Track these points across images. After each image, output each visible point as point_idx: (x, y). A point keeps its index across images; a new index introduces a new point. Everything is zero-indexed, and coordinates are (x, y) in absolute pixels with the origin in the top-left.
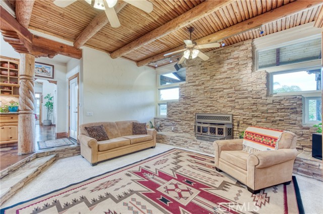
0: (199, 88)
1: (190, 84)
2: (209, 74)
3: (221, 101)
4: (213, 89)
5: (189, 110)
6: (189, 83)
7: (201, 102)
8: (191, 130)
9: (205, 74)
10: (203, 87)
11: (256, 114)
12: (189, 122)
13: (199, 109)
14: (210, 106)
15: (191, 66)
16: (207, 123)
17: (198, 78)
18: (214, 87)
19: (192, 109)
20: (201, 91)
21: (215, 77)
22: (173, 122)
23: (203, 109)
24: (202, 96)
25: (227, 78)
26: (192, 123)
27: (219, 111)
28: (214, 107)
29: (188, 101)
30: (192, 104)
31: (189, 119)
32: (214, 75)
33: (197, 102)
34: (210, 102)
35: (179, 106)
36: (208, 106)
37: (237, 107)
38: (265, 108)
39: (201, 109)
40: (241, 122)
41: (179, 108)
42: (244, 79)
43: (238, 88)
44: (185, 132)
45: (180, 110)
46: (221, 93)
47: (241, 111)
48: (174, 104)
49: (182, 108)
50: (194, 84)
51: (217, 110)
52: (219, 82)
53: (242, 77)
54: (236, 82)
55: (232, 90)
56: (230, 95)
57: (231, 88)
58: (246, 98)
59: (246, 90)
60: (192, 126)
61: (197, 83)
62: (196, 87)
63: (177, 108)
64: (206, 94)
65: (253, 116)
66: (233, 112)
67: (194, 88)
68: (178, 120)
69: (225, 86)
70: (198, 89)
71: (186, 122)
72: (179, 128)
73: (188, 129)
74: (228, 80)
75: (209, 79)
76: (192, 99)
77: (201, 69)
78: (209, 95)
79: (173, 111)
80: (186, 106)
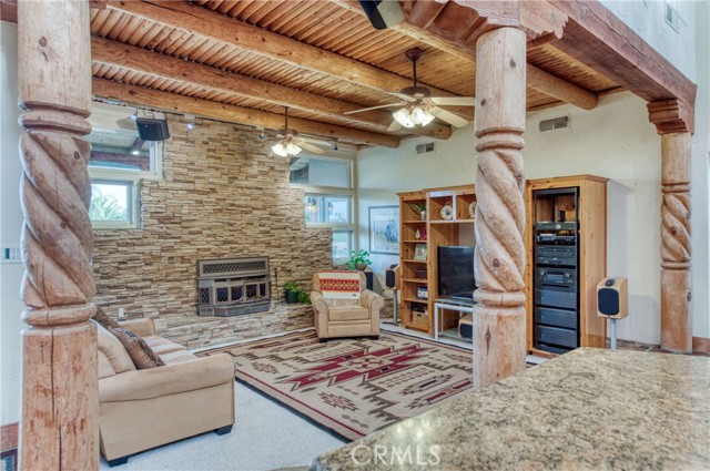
0: (204, 198)
1: (179, 185)
2: (226, 171)
3: (249, 231)
4: (234, 205)
5: (179, 253)
6: (174, 181)
7: (209, 232)
8: (183, 303)
9: (217, 169)
10: (213, 197)
11: (296, 254)
12: (177, 284)
13: (205, 250)
14: (230, 242)
15: (182, 139)
16: (225, 280)
17: (201, 175)
18: (236, 203)
19: (188, 250)
20: (209, 208)
21: (236, 182)
22: (124, 292)
23: (214, 249)
24: (212, 218)
25: (257, 188)
26: (189, 286)
27: (245, 252)
28: (236, 243)
29: (174, 230)
30: (186, 238)
31: (177, 276)
32: (236, 178)
33: (200, 233)
34: (228, 233)
35: (145, 241)
36: (225, 242)
37: (273, 243)
38: (304, 245)
39: (209, 250)
40: (279, 269)
41: (146, 249)
42: (282, 197)
43: (274, 209)
44: (165, 313)
45: (150, 254)
46: (249, 216)
47: (278, 251)
48: (124, 235)
49: (155, 249)
50: (191, 186)
51: (242, 251)
52: (245, 195)
53: (279, 191)
54: (271, 199)
55: (264, 214)
56: (264, 222)
57: (264, 208)
58: (285, 228)
59: (284, 215)
60: (187, 293)
61: (199, 185)
62: (199, 197)
63: (138, 249)
64: (219, 216)
65: (294, 258)
66: (267, 252)
67: (190, 196)
68: (139, 285)
69: (253, 204)
70: (201, 202)
71: (170, 285)
72: (146, 308)
73: (178, 303)
74: (259, 192)
75: (226, 182)
76: (186, 224)
77: (209, 157)
78: (226, 218)
79: (119, 257)
80: (170, 242)
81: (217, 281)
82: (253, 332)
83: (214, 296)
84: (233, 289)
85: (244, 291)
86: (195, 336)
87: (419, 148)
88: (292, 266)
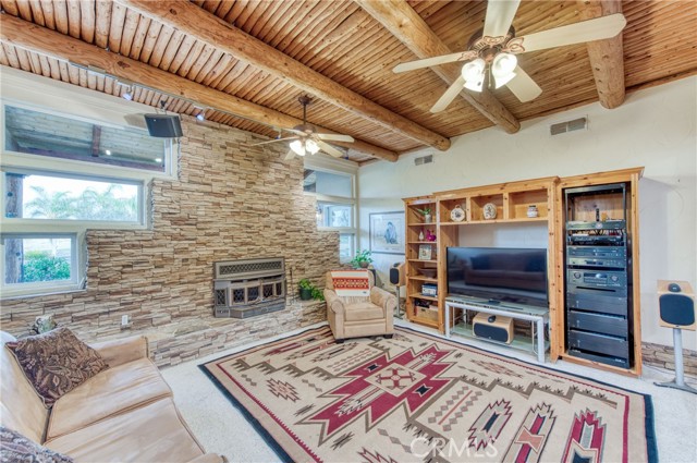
0: (222, 200)
1: (195, 187)
2: (243, 176)
3: (268, 234)
4: (251, 208)
5: (194, 255)
6: (190, 182)
7: (226, 234)
8: (198, 305)
9: (235, 173)
10: (230, 200)
11: (309, 254)
12: (191, 286)
13: (222, 251)
14: (247, 244)
15: (198, 141)
16: (241, 281)
17: (218, 178)
18: (254, 206)
19: (203, 252)
20: (227, 211)
21: (254, 187)
22: (129, 297)
23: (231, 250)
24: (230, 221)
25: (274, 194)
26: (205, 289)
27: (263, 252)
28: (254, 244)
29: (189, 231)
30: (202, 239)
31: (192, 278)
32: (254, 183)
33: (217, 234)
34: (245, 235)
35: (155, 242)
36: (242, 244)
37: (289, 244)
38: (316, 246)
39: (226, 251)
40: (294, 268)
41: (157, 251)
42: (296, 203)
43: (289, 214)
44: (178, 316)
45: (162, 256)
46: (265, 219)
47: (293, 251)
48: (129, 237)
49: (168, 252)
50: (208, 189)
51: (259, 252)
52: (262, 199)
53: (294, 198)
54: (286, 204)
55: (281, 217)
56: (280, 224)
57: (281, 212)
58: (299, 231)
59: (298, 219)
60: (203, 295)
61: (216, 188)
62: (217, 200)
63: (146, 251)
64: (237, 218)
65: (307, 258)
66: (283, 253)
67: (207, 198)
68: (147, 289)
69: (270, 208)
70: (218, 204)
71: (184, 287)
72: (156, 311)
73: (192, 306)
74: (274, 197)
75: (244, 186)
76: (202, 226)
77: (226, 161)
78: (244, 221)
79: (124, 260)
80: (184, 244)
81: (233, 282)
82: (270, 331)
83: (230, 296)
84: (250, 289)
85: (261, 291)
86: (208, 341)
87: (418, 161)
88: (305, 265)
